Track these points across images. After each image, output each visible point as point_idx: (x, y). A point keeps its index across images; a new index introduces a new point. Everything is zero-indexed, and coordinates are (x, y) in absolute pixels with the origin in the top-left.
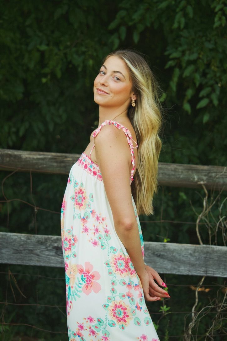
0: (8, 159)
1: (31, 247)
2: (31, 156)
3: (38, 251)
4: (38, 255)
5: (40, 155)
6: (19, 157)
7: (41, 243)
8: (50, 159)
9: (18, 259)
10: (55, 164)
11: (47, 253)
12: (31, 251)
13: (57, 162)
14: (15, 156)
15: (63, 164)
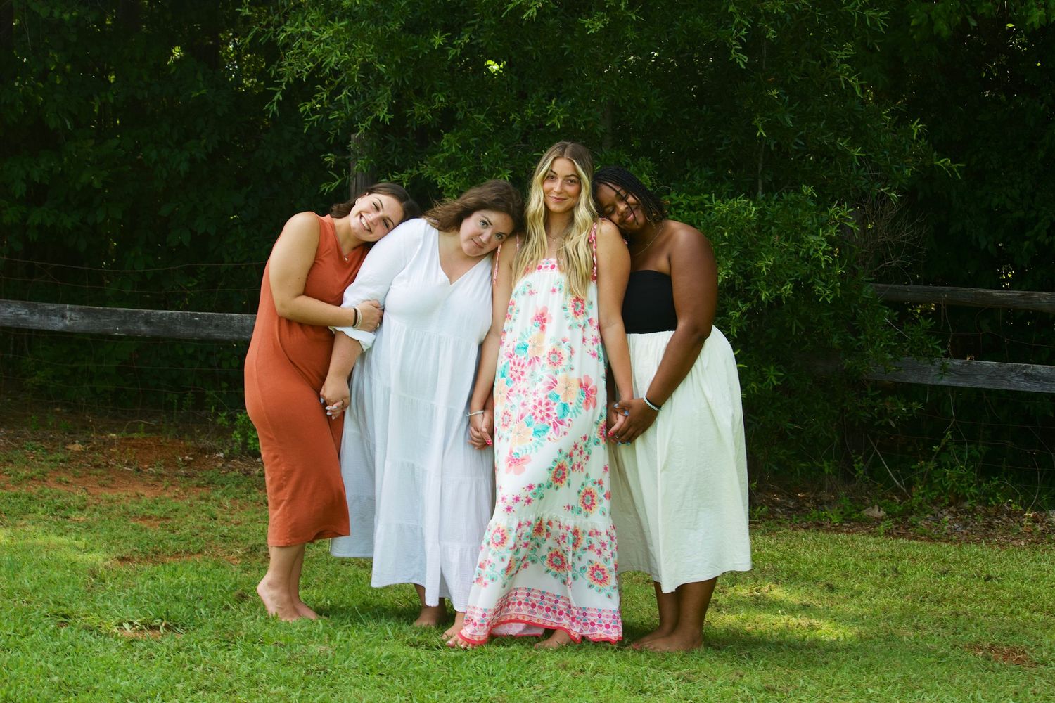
0: (981, 297)
1: (1002, 373)
2: (1002, 294)
3: (1009, 378)
4: (1009, 381)
5: (1010, 293)
6: (991, 295)
7: (1011, 370)
8: (1018, 296)
9: (991, 384)
10: (1023, 301)
11: (1017, 379)
12: (1003, 377)
13: (1024, 299)
14: (987, 294)
15: (1030, 301)
